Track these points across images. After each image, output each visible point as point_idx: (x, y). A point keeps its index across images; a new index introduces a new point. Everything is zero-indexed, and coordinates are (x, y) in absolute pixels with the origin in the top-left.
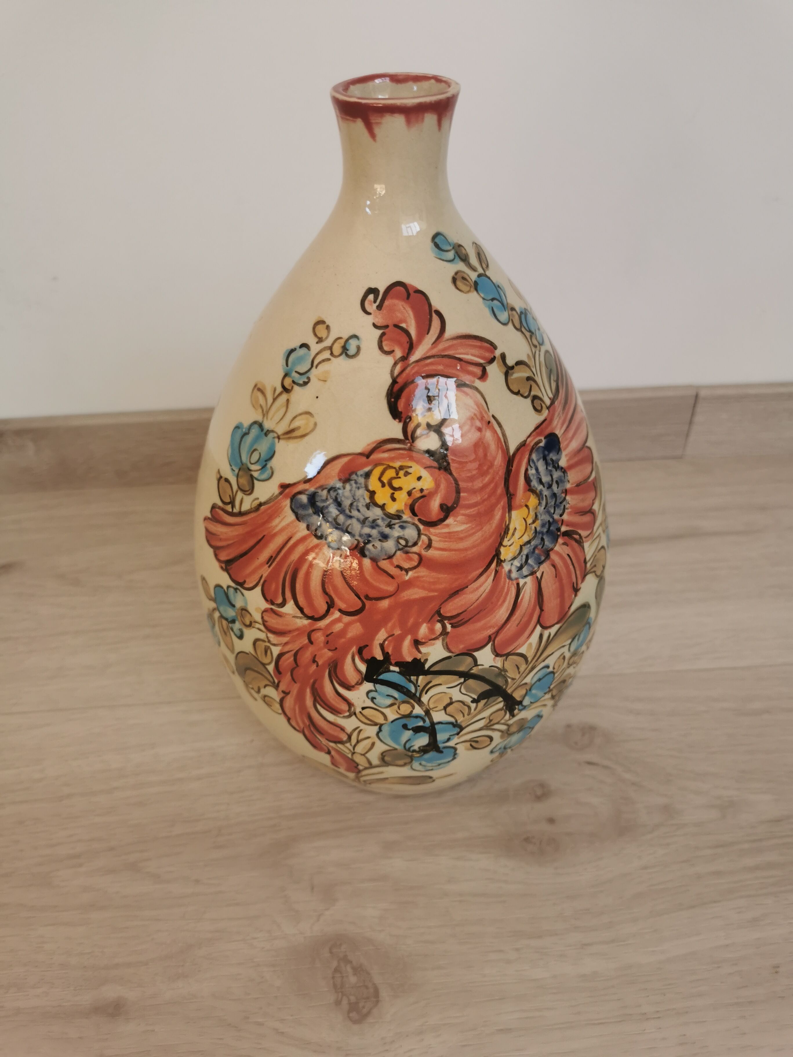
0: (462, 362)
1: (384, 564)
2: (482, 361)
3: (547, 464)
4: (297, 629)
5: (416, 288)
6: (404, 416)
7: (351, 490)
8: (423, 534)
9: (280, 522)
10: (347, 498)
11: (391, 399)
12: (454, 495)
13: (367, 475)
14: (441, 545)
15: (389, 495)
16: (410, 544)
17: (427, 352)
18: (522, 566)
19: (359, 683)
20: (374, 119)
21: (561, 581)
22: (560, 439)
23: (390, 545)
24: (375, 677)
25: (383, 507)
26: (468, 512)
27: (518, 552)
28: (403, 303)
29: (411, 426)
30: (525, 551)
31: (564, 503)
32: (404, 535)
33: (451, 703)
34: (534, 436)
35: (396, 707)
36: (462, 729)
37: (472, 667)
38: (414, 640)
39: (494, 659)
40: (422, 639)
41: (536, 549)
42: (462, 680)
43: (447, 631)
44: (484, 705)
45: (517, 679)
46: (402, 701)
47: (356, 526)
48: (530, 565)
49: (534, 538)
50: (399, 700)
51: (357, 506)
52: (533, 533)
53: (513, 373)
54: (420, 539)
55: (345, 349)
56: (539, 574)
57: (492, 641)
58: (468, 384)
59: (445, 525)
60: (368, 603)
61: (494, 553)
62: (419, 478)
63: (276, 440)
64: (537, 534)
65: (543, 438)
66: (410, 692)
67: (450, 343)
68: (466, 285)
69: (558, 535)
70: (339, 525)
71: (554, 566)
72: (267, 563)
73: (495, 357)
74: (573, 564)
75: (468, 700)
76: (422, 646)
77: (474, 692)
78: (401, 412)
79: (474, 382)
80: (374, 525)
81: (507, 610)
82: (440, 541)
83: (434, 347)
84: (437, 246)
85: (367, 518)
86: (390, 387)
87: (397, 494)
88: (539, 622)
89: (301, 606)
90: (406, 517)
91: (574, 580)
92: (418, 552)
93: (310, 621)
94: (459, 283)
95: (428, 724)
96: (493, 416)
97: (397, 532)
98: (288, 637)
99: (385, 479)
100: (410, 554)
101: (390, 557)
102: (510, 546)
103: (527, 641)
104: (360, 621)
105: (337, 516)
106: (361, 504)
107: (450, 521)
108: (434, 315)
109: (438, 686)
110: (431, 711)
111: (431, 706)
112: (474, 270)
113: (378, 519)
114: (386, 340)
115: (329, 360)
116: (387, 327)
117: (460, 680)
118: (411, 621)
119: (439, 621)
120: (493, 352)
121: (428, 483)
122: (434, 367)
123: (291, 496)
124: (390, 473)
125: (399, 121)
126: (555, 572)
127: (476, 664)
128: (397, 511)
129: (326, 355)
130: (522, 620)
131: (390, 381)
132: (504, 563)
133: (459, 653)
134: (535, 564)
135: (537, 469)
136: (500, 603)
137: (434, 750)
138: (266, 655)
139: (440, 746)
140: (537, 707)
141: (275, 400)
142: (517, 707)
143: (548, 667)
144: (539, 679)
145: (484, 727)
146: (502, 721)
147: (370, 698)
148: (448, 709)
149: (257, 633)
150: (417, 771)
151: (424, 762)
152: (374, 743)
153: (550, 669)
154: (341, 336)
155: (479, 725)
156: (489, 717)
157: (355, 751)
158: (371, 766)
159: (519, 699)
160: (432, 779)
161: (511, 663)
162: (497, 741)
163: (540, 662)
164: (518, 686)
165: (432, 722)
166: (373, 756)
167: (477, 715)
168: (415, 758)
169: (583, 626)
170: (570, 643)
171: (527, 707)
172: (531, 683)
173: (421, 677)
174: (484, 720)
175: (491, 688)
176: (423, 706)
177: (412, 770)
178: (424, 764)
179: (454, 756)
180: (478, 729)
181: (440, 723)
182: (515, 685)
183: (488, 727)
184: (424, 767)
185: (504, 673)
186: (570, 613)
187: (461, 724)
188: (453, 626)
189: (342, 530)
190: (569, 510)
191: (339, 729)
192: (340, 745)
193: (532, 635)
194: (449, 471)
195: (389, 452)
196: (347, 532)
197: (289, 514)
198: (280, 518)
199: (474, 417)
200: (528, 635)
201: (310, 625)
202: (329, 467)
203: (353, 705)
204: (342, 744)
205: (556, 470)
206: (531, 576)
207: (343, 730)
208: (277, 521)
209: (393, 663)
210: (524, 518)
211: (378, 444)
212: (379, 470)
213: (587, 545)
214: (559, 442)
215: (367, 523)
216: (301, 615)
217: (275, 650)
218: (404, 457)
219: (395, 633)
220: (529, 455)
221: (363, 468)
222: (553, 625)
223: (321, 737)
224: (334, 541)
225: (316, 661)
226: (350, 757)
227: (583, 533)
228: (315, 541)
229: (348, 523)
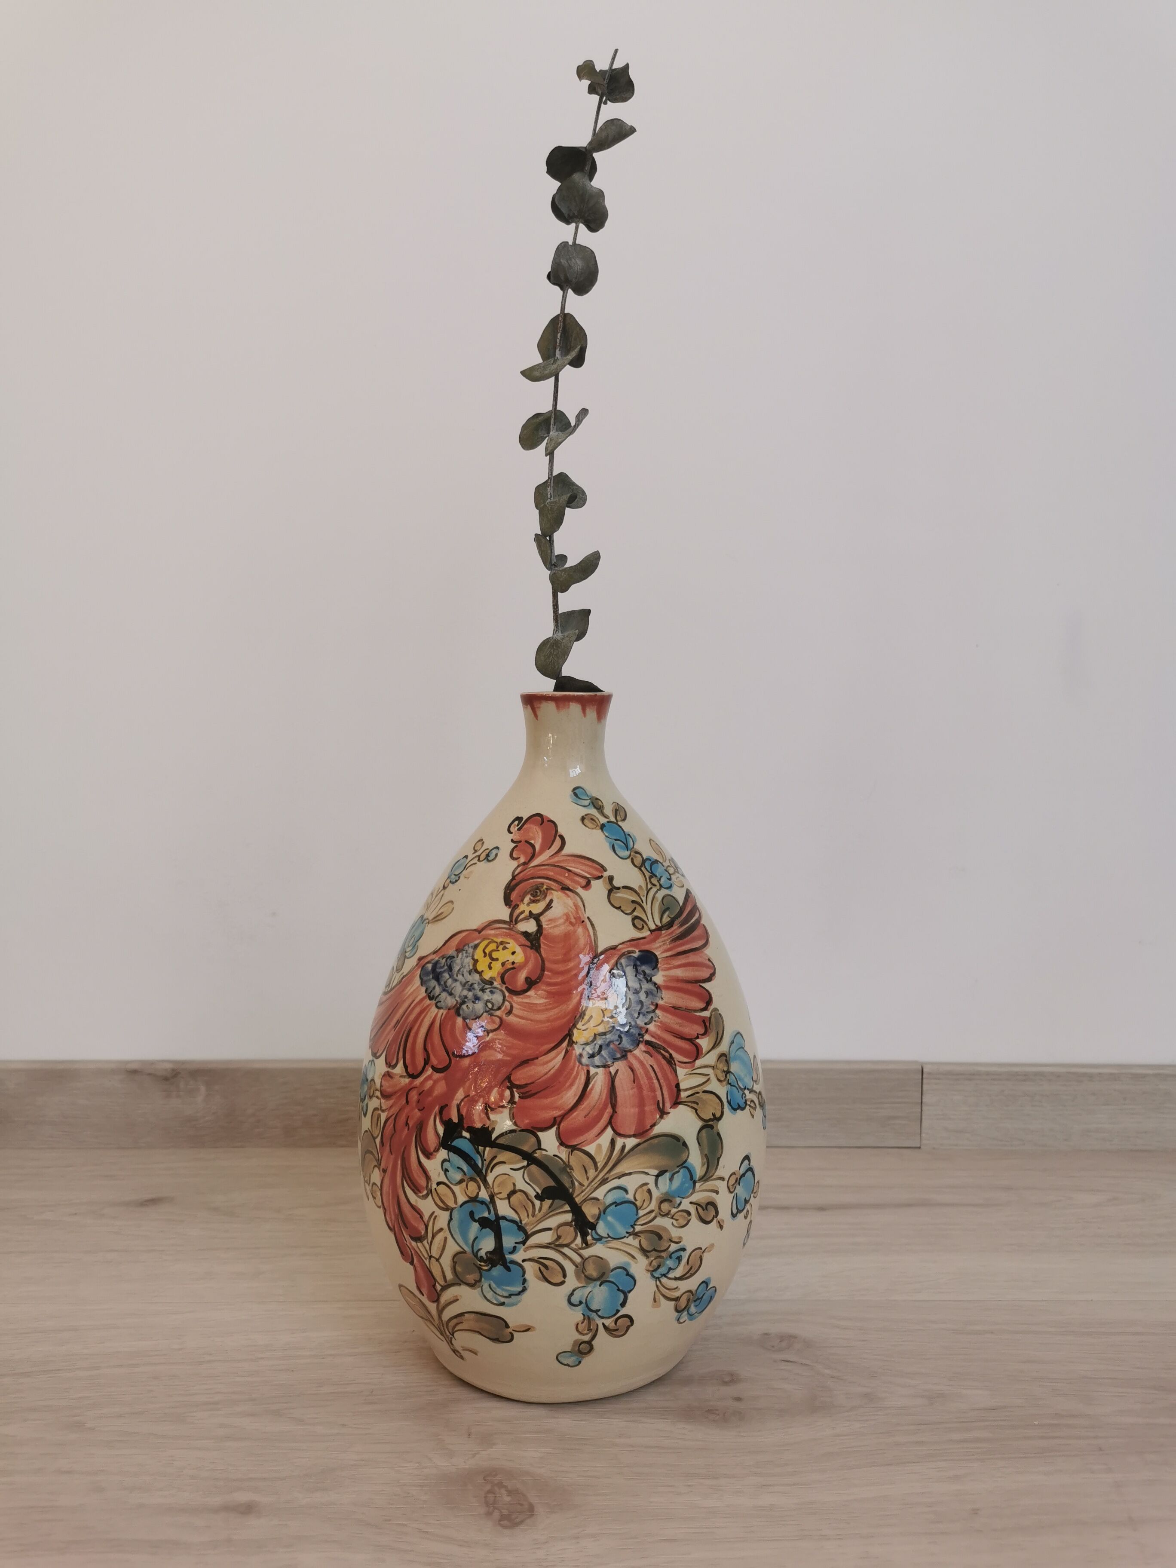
0: (570, 873)
2: (588, 876)
3: (637, 971)
4: (400, 1090)
5: (549, 818)
6: (513, 904)
7: (461, 959)
8: (507, 1001)
9: (411, 989)
10: (458, 965)
11: (507, 890)
12: (539, 971)
13: (476, 947)
14: (520, 1013)
15: (488, 964)
16: (495, 1008)
17: (544, 861)
18: (595, 1055)
19: (437, 1150)
20: (536, 705)
21: (640, 1088)
22: (659, 960)
23: (479, 1007)
24: (449, 1143)
25: (480, 973)
26: (549, 988)
27: (591, 1039)
28: (537, 827)
29: (517, 912)
30: (599, 1042)
31: (652, 1014)
32: (492, 999)
33: (514, 1192)
34: (627, 945)
35: (464, 1184)
36: (528, 1237)
37: (535, 1149)
38: (485, 1104)
39: (558, 1146)
40: (492, 1104)
41: (612, 1044)
42: (525, 1163)
43: (515, 1100)
44: (550, 1207)
45: (586, 1187)
46: (470, 1178)
47: (458, 989)
48: (602, 1056)
49: (611, 1032)
50: (468, 1176)
51: (463, 971)
52: (610, 1028)
53: (619, 892)
54: (504, 1005)
55: (488, 856)
56: (612, 1070)
57: (557, 1124)
58: (571, 889)
59: (526, 995)
60: (453, 1060)
61: (567, 1032)
62: (513, 953)
63: (426, 926)
64: (615, 1030)
65: (637, 951)
66: (477, 1165)
67: (565, 858)
68: (593, 824)
69: (640, 1041)
70: (447, 987)
71: (632, 1069)
72: (394, 1028)
73: (602, 877)
74: (660, 1083)
75: (532, 1194)
76: (491, 1113)
77: (538, 1184)
78: (512, 901)
79: (577, 888)
80: (471, 988)
81: (575, 1095)
82: (520, 1009)
83: (551, 859)
84: (576, 795)
85: (467, 982)
86: (509, 882)
87: (494, 964)
88: (610, 1123)
89: (407, 1064)
90: (497, 983)
91: (660, 1098)
92: (500, 1016)
93: (410, 1079)
94: (586, 821)
95: (492, 1217)
96: (588, 918)
97: (486, 996)
98: (394, 1100)
99: (488, 951)
100: (493, 1017)
101: (478, 1018)
102: (583, 1030)
103: (597, 1139)
104: (445, 1078)
105: (448, 979)
106: (466, 970)
107: (531, 993)
108: (558, 838)
109: (502, 1164)
110: (495, 1198)
111: (496, 1190)
112: (606, 817)
113: (476, 983)
114: (516, 850)
115: (476, 863)
116: (521, 841)
117: (523, 1162)
118: (485, 1083)
119: (509, 1088)
120: (602, 873)
121: (519, 958)
122: (545, 872)
123: (422, 966)
124: (493, 946)
125: (551, 706)
126: (633, 1076)
127: (540, 1148)
128: (491, 978)
129: (476, 860)
130: (591, 1113)
131: (511, 878)
132: (576, 1045)
134: (609, 1058)
136: (568, 1084)
137: (501, 1263)
138: (377, 1126)
139: (507, 1258)
140: (620, 1250)
141: (436, 896)
142: (590, 1231)
143: (626, 1191)
144: (615, 1202)
145: (553, 1246)
146: (573, 1245)
147: (444, 1170)
148: (511, 1199)
149: (374, 1103)
150: (488, 1300)
151: (493, 1285)
152: (446, 1238)
153: (630, 1196)
154: (488, 848)
155: (546, 1238)
156: (557, 1230)
157: (432, 1254)
158: (446, 1284)
159: (592, 1220)
160: (510, 1330)
161: (576, 1160)
162: (572, 1282)
163: (614, 1177)
164: (588, 1198)
165: (496, 1214)
166: (446, 1261)
167: (542, 1221)
168: (483, 1272)
169: (678, 1167)
170: (657, 1176)
171: (604, 1240)
172: (604, 1202)
173: (488, 1149)
174: (550, 1232)
175: (556, 1185)
176: (488, 1188)
177: (484, 1298)
178: (495, 1288)
179: (523, 1284)
180: (546, 1245)
181: (504, 1218)
182: (583, 1194)
183: (554, 1246)
184: (495, 1294)
185: (569, 1171)
186: (652, 1134)
187: (526, 1228)
188: (519, 1097)
189: (448, 992)
190: (658, 1024)
191: (419, 1216)
192: (419, 1244)
193: (601, 1135)
194: (539, 951)
195: (496, 930)
196: (451, 994)
197: (417, 981)
198: (411, 986)
199: (570, 914)
200: (597, 1134)
201: (410, 1083)
202: (451, 940)
203: (430, 1179)
204: (421, 1242)
205: (647, 982)
206: (604, 1069)
207: (422, 1217)
208: (409, 988)
209: (466, 1127)
210: (602, 1010)
211: (490, 923)
212: (486, 942)
213: (681, 1072)
214: (658, 962)
215: (467, 986)
216: (405, 1074)
217: (384, 1116)
218: (507, 935)
219: (470, 1094)
220: (618, 959)
221: (474, 942)
222: (629, 1136)
223: (406, 1232)
224: (440, 1002)
225: (408, 1124)
226: (428, 1265)
227: (675, 1055)
228: (428, 1002)
229: (452, 987)
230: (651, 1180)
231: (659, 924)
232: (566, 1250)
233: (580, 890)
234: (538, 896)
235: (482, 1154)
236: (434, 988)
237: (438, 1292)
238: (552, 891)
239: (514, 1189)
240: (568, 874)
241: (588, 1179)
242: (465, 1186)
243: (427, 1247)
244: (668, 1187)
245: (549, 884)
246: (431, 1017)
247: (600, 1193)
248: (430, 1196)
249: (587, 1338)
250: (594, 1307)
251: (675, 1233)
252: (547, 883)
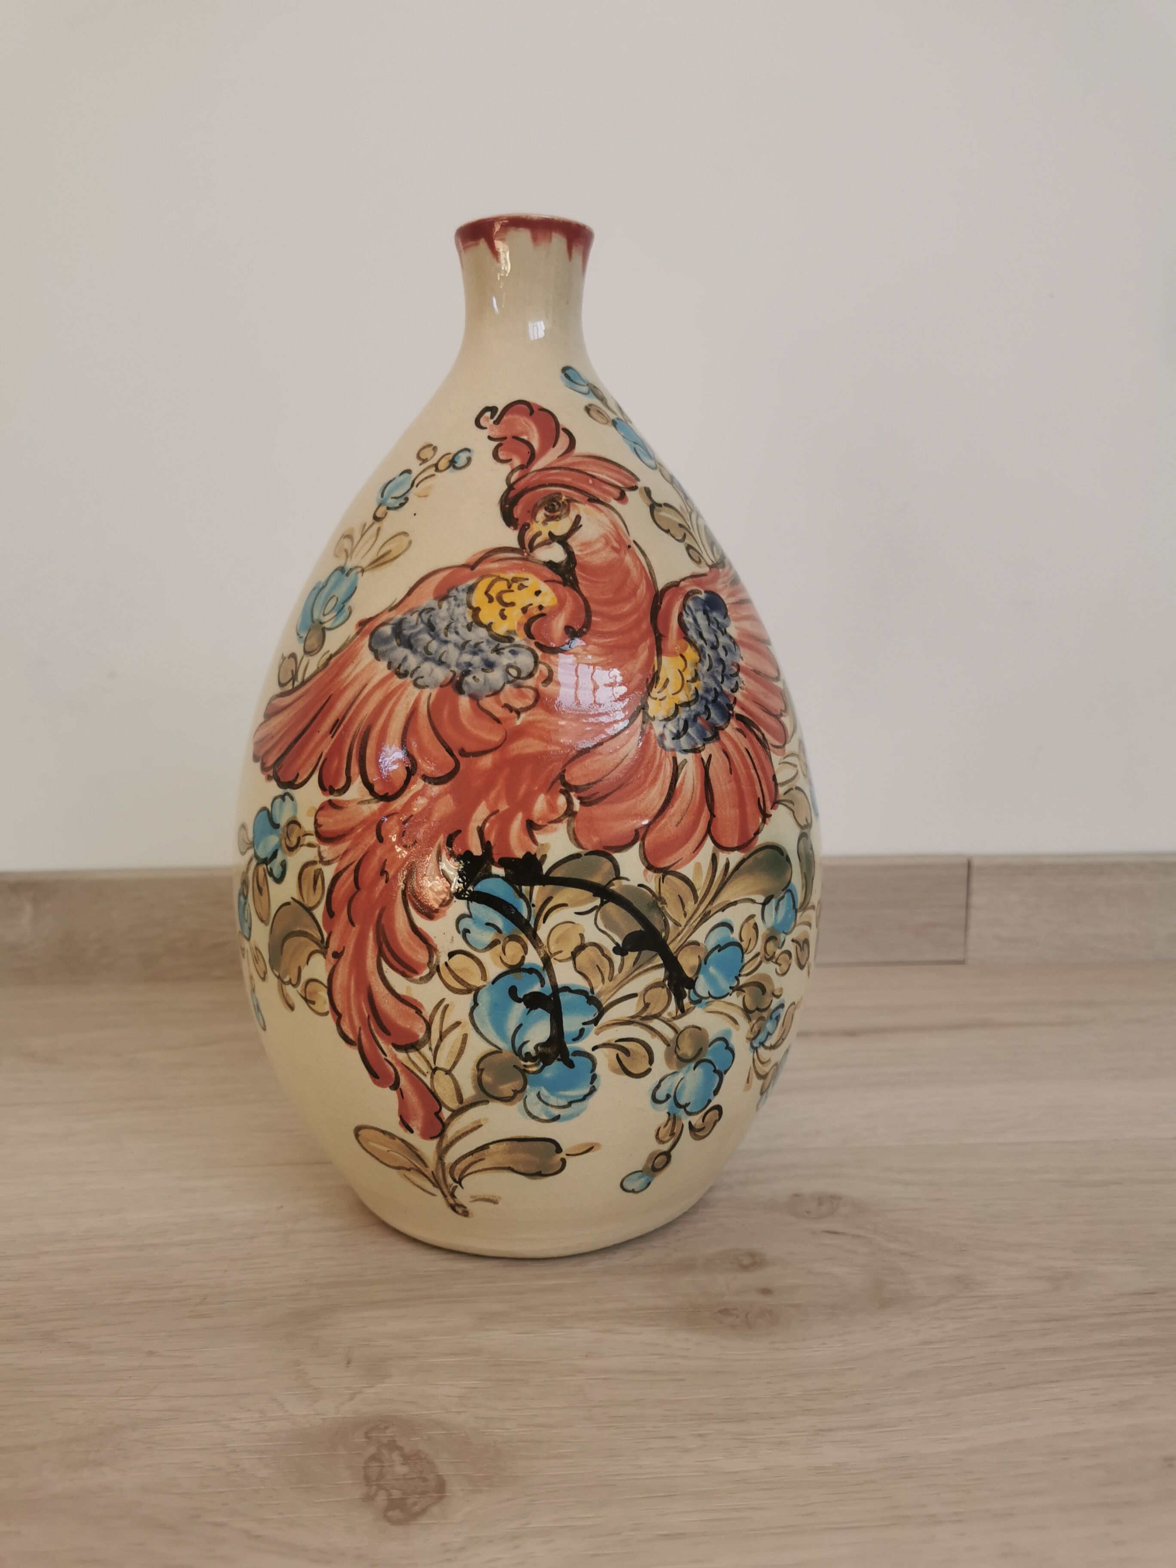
0: (594, 479)
1: (488, 703)
2: (618, 485)
3: (708, 619)
4: (363, 822)
5: (540, 406)
6: (520, 523)
7: (448, 609)
8: (541, 663)
9: (353, 670)
10: (444, 619)
11: (505, 505)
12: (583, 615)
13: (471, 589)
15: (498, 612)
16: (523, 675)
17: (552, 463)
18: (680, 734)
19: (446, 904)
20: (498, 235)
21: (737, 781)
22: (728, 606)
23: (496, 677)
24: (470, 889)
25: (488, 627)
26: (602, 641)
27: (672, 712)
28: (526, 419)
29: (529, 535)
30: (683, 714)
31: (736, 679)
32: (515, 663)
33: (581, 947)
34: (690, 582)
35: (499, 947)
36: (602, 1012)
37: (612, 878)
38: (527, 821)
39: (645, 871)
40: (539, 819)
41: (698, 718)
42: (597, 902)
43: (574, 810)
44: (635, 963)
45: (683, 924)
46: (508, 937)
47: (452, 654)
48: (690, 736)
49: (695, 701)
50: (505, 933)
51: (456, 628)
52: (694, 694)
53: (660, 511)
54: (537, 669)
55: (452, 463)
56: (704, 755)
57: (640, 839)
58: (602, 502)
59: (571, 653)
60: (463, 761)
61: (639, 703)
62: (538, 593)
63: (360, 575)
64: (699, 699)
66: (519, 915)
67: (581, 459)
68: (602, 418)
69: (729, 714)
70: (430, 654)
71: (726, 755)
72: (331, 733)
73: (636, 487)
74: (755, 768)
75: (609, 946)
76: (538, 832)
77: (617, 930)
78: (517, 519)
79: (610, 501)
80: (476, 649)
81: (661, 794)
83: (560, 461)
84: (567, 376)
85: (467, 642)
86: (504, 493)
87: (508, 611)
88: (708, 831)
89: (371, 782)
90: (520, 639)
91: (760, 795)
92: (533, 686)
93: (382, 803)
94: (592, 412)
95: (547, 990)
96: (634, 542)
97: (505, 659)
98: (349, 839)
99: (493, 593)
100: (523, 689)
101: (496, 693)
102: (661, 700)
103: (694, 857)
104: (451, 792)
105: (429, 643)
106: (461, 626)
108: (562, 432)
109: (562, 908)
110: (552, 960)
111: (553, 949)
112: (613, 412)
113: (483, 642)
114: (501, 450)
115: (433, 475)
116: (505, 438)
117: (594, 901)
118: (523, 789)
119: (563, 792)
120: (634, 483)
121: (548, 598)
122: (560, 478)
123: (370, 632)
124: (501, 586)
125: (524, 235)
126: (728, 764)
127: (618, 877)
128: (508, 631)
129: (432, 471)
130: (684, 819)
131: (505, 487)
132: (653, 721)
133: (593, 850)
134: (698, 738)
135: (695, 619)
136: (650, 779)
137: (559, 1057)
138: (315, 889)
139: (569, 1050)
140: (721, 1013)
141: (362, 535)
142: (687, 991)
143: (731, 929)
144: (718, 946)
145: (637, 1019)
146: (665, 1015)
147: (461, 929)
148: (578, 959)
149: (305, 854)
150: (534, 1117)
151: (544, 1092)
152: (465, 1037)
153: (735, 936)
154: (449, 452)
155: (629, 1009)
156: (644, 995)
157: (437, 1065)
158: (461, 1106)
159: (689, 974)
160: (562, 1155)
161: (670, 889)
162: (660, 1067)
163: (717, 909)
164: (685, 944)
165: (554, 986)
166: (465, 1073)
167: (624, 985)
168: (529, 1077)
169: (783, 890)
170: (764, 904)
171: (704, 1001)
172: (706, 947)
173: (537, 888)
174: (635, 1000)
175: (642, 929)
176: (540, 948)
177: (526, 1114)
178: (546, 1097)
179: (592, 1083)
180: (628, 1019)
181: (566, 989)
182: (680, 937)
183: (641, 1019)
184: (545, 1106)
185: (660, 906)
186: (757, 844)
187: (599, 999)
188: (583, 803)
189: (433, 660)
190: (744, 692)
191: (413, 1011)
192: (414, 1055)
193: (700, 851)
194: (577, 588)
195: (500, 562)
196: (440, 663)
197: (367, 656)
198: (354, 664)
199: (610, 536)
200: (695, 849)
201: (381, 810)
202: (422, 585)
203: (436, 950)
204: (418, 1050)
205: (723, 635)
206: (693, 754)
207: (419, 1012)
208: (350, 669)
209: (496, 860)
210: (679, 670)
211: (487, 553)
212: (486, 582)
213: (776, 758)
214: (726, 609)
215: (467, 648)
216: (370, 797)
217: (329, 872)
218: (520, 568)
219: (499, 809)
220: (684, 600)
221: (466, 582)
222: (732, 849)
223: (387, 1042)
224: (422, 677)
225: (387, 873)
226: (429, 1084)
227: (768, 736)
228: (397, 681)
229: (442, 651)
230: (756, 909)
231: (713, 559)
232: (656, 1024)
233: (614, 503)
234: (558, 510)
235: (528, 897)
236: (405, 659)
237: (444, 1121)
238: (576, 504)
239: (581, 943)
240: (593, 481)
241: (685, 915)
242: (501, 950)
243: (429, 1055)
244: (774, 918)
245: (568, 493)
246: (408, 704)
247: (699, 936)
248: (436, 975)
249: (665, 1147)
250: (682, 1102)
251: (778, 983)
252: (565, 492)
